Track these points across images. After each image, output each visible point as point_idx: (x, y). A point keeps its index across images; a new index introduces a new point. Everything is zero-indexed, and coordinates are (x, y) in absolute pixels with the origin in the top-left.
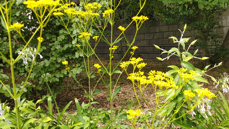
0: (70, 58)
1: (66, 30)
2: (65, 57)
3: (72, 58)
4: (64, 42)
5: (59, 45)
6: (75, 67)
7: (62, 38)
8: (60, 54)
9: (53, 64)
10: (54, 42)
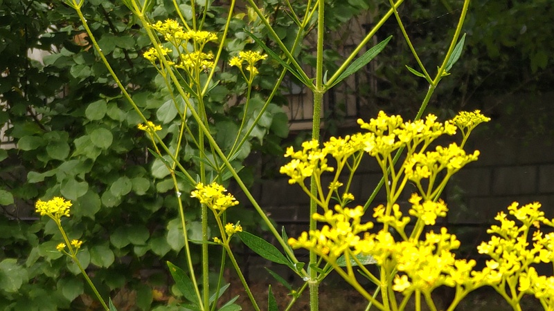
0: (139, 252)
1: (121, 104)
2: (112, 248)
3: (150, 253)
4: (108, 168)
5: (78, 179)
6: (164, 303)
7: (96, 142)
8: (88, 233)
9: (48, 284)
10: (56, 163)
